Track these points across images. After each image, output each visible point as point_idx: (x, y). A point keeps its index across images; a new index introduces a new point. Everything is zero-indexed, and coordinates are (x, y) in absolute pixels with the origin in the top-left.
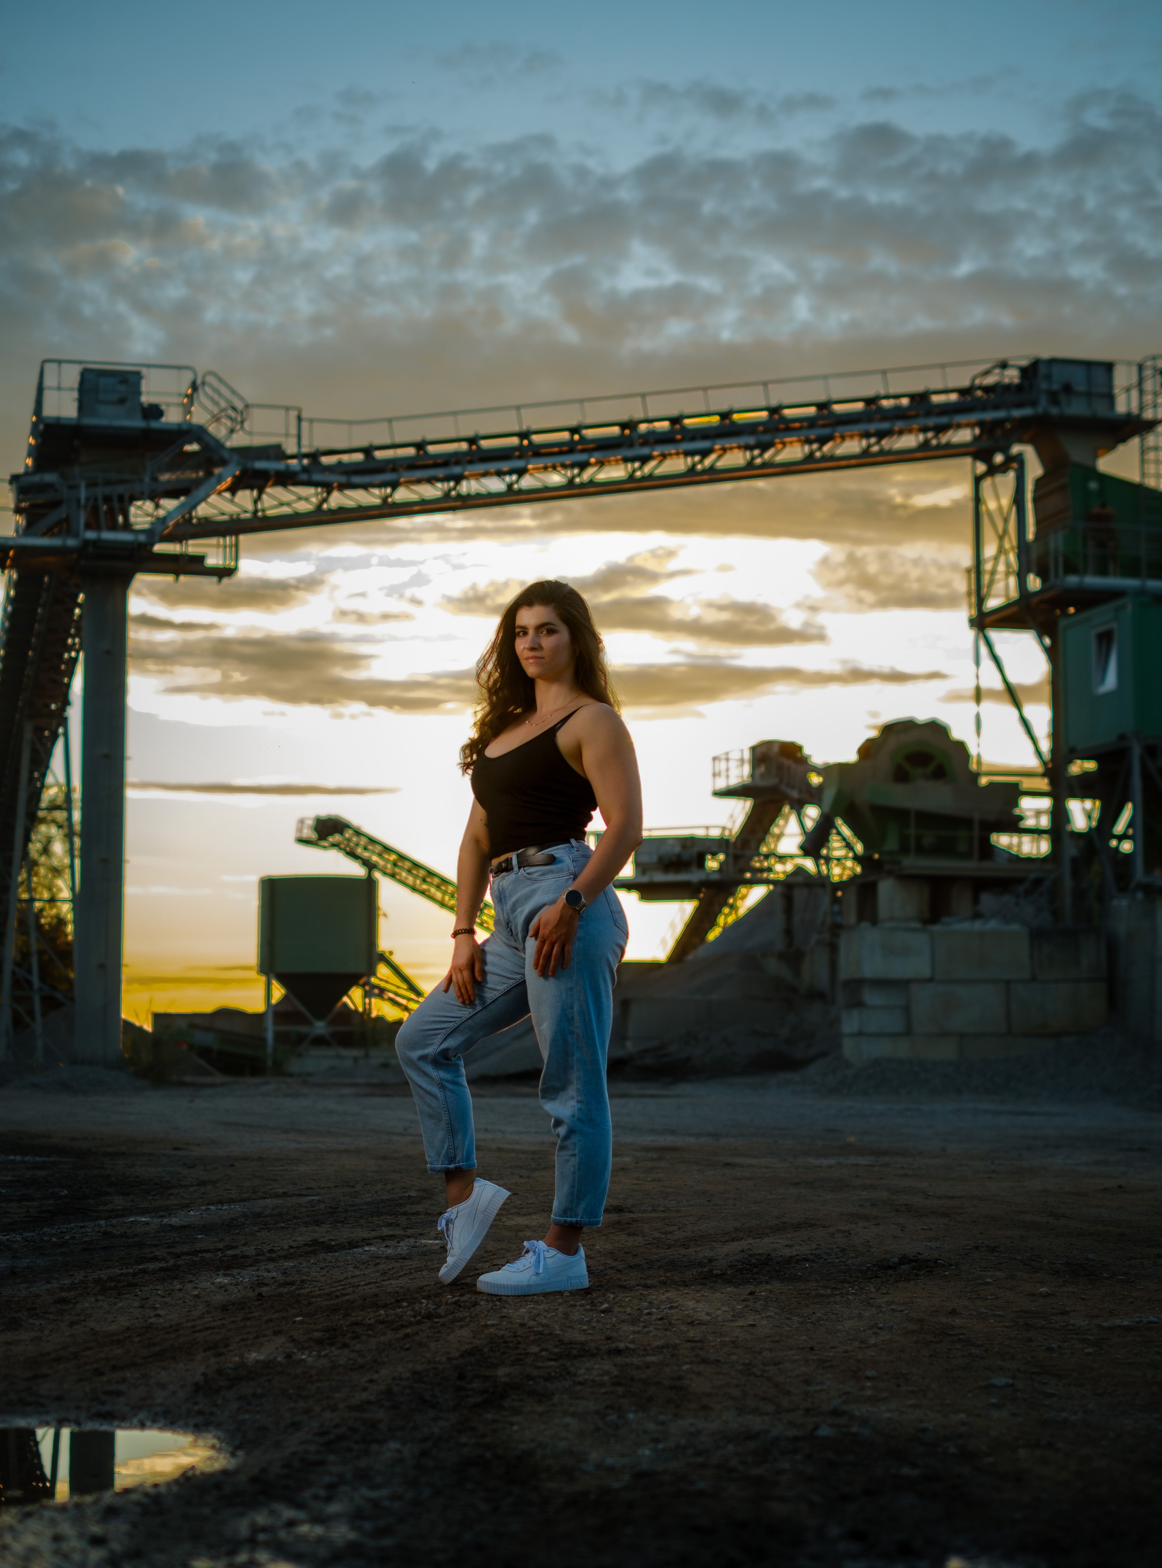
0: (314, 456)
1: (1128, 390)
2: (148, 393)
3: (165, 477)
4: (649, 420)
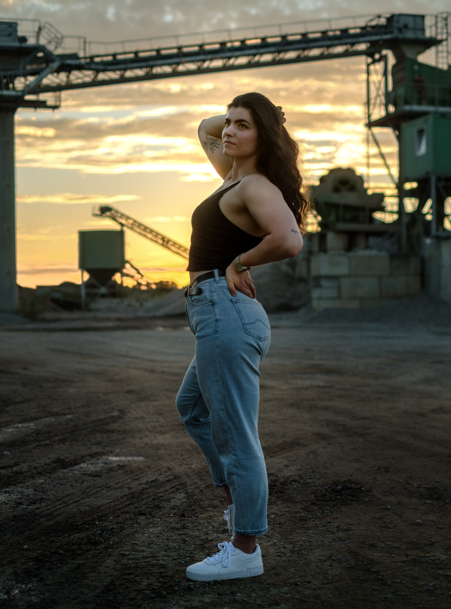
0: (92, 58)
1: (431, 27)
2: (21, 31)
3: (29, 67)
4: (231, 41)
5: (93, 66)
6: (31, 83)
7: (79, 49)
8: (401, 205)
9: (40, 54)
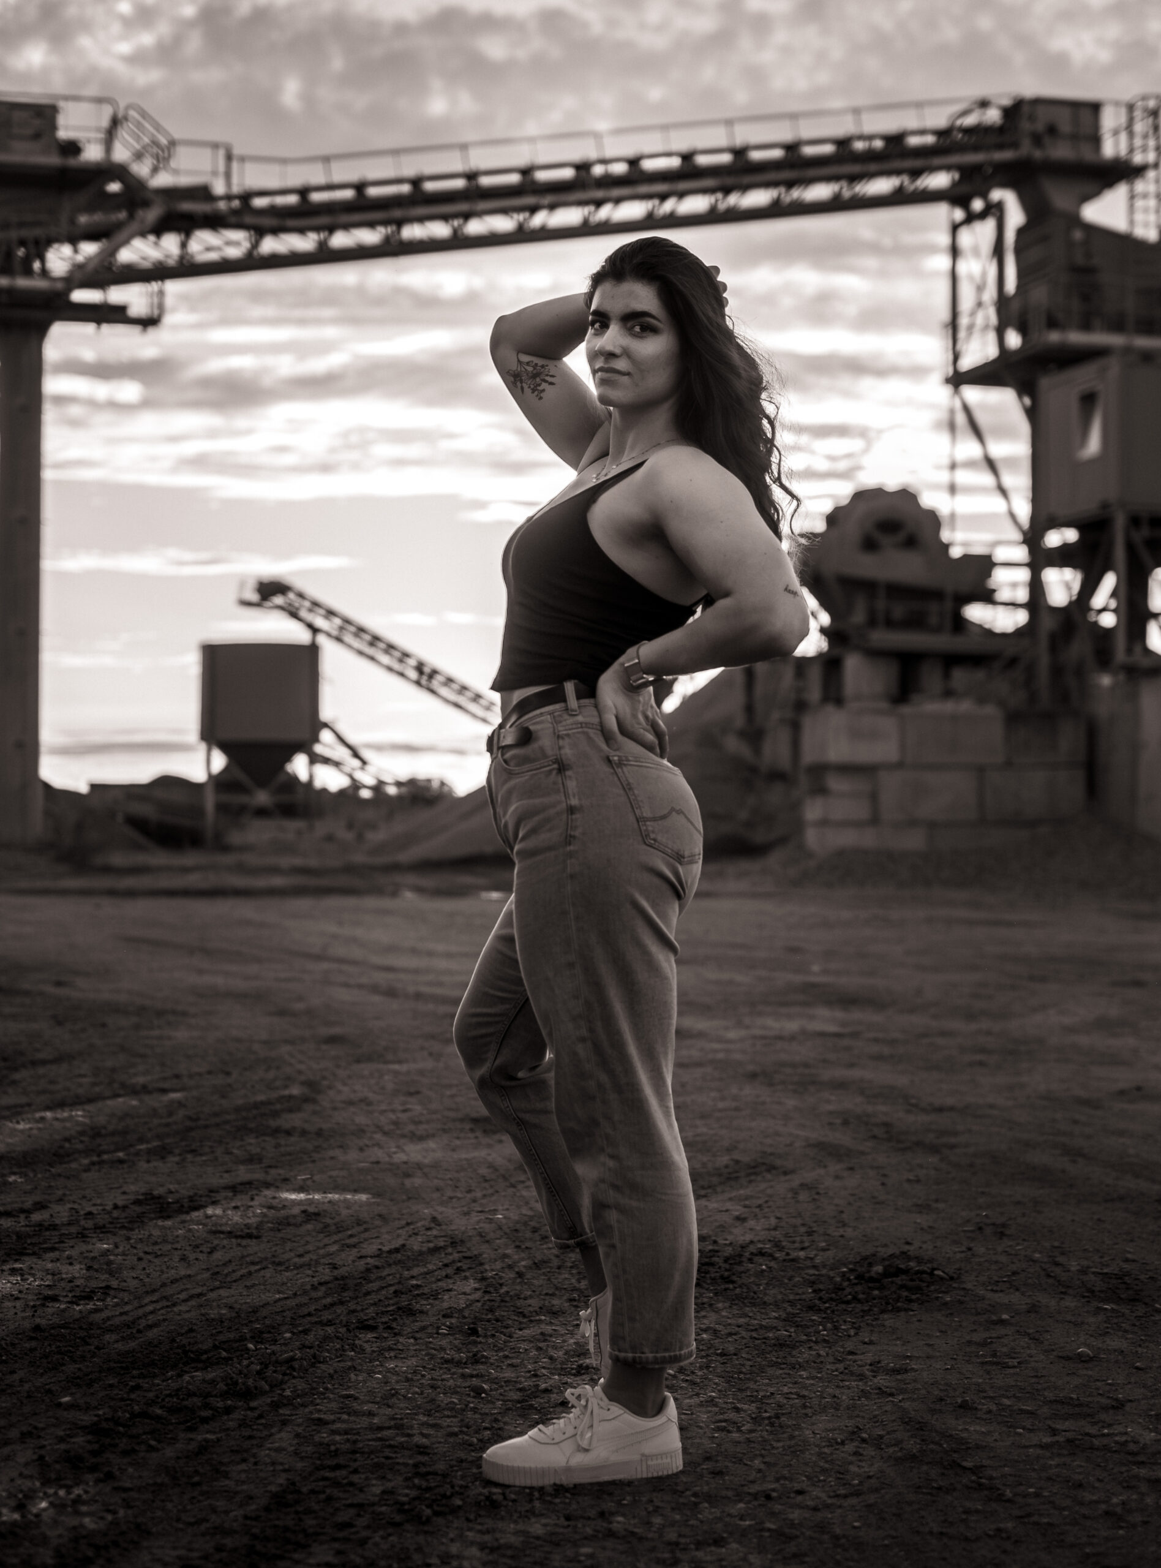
0: (246, 197)
1: (1115, 133)
2: (67, 128)
3: (83, 219)
4: (604, 161)
5: (248, 220)
6: (89, 259)
7: (215, 173)
8: (1036, 587)
9: (114, 187)
